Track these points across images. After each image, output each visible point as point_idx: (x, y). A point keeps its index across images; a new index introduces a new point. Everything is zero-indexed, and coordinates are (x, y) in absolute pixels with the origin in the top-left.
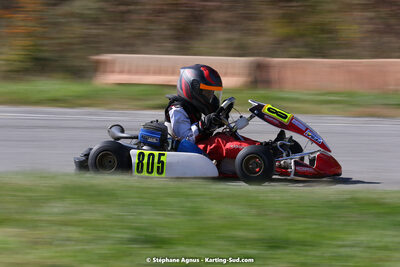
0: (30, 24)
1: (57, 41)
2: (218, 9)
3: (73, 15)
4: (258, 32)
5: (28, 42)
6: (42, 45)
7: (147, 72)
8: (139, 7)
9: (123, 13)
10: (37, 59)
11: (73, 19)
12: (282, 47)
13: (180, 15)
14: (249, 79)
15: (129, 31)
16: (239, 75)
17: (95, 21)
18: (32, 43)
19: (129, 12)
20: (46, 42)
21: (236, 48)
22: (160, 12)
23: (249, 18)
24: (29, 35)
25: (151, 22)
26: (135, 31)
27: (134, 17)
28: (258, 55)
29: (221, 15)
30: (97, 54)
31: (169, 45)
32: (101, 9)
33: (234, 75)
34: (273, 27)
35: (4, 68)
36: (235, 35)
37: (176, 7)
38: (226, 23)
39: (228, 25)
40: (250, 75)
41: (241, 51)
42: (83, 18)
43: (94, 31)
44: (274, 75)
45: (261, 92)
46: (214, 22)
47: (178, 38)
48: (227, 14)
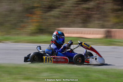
0: (38, 19)
1: (46, 24)
2: (96, 14)
3: (51, 16)
4: (108, 21)
5: (37, 24)
6: (42, 25)
7: (74, 33)
8: (71, 14)
9: (67, 15)
10: (40, 29)
11: (51, 17)
12: (116, 25)
13: (84, 16)
14: (105, 35)
15: (68, 21)
16: (102, 34)
17: (58, 18)
18: (39, 24)
19: (68, 15)
20: (43, 24)
21: (101, 26)
22: (77, 15)
23: (105, 17)
24: (38, 22)
25: (75, 18)
26: (70, 21)
27: (70, 16)
28: (108, 28)
29: (97, 16)
30: (58, 28)
31: (81, 25)
32: (60, 14)
33: (100, 34)
34: (113, 20)
35: (30, 32)
36: (101, 22)
37: (82, 13)
38: (98, 18)
39: (99, 19)
40: (105, 34)
41: (103, 27)
42: (54, 17)
43: (58, 21)
44: (113, 34)
45: (109, 39)
46: (94, 18)
47: (83, 23)
48: (99, 15)
